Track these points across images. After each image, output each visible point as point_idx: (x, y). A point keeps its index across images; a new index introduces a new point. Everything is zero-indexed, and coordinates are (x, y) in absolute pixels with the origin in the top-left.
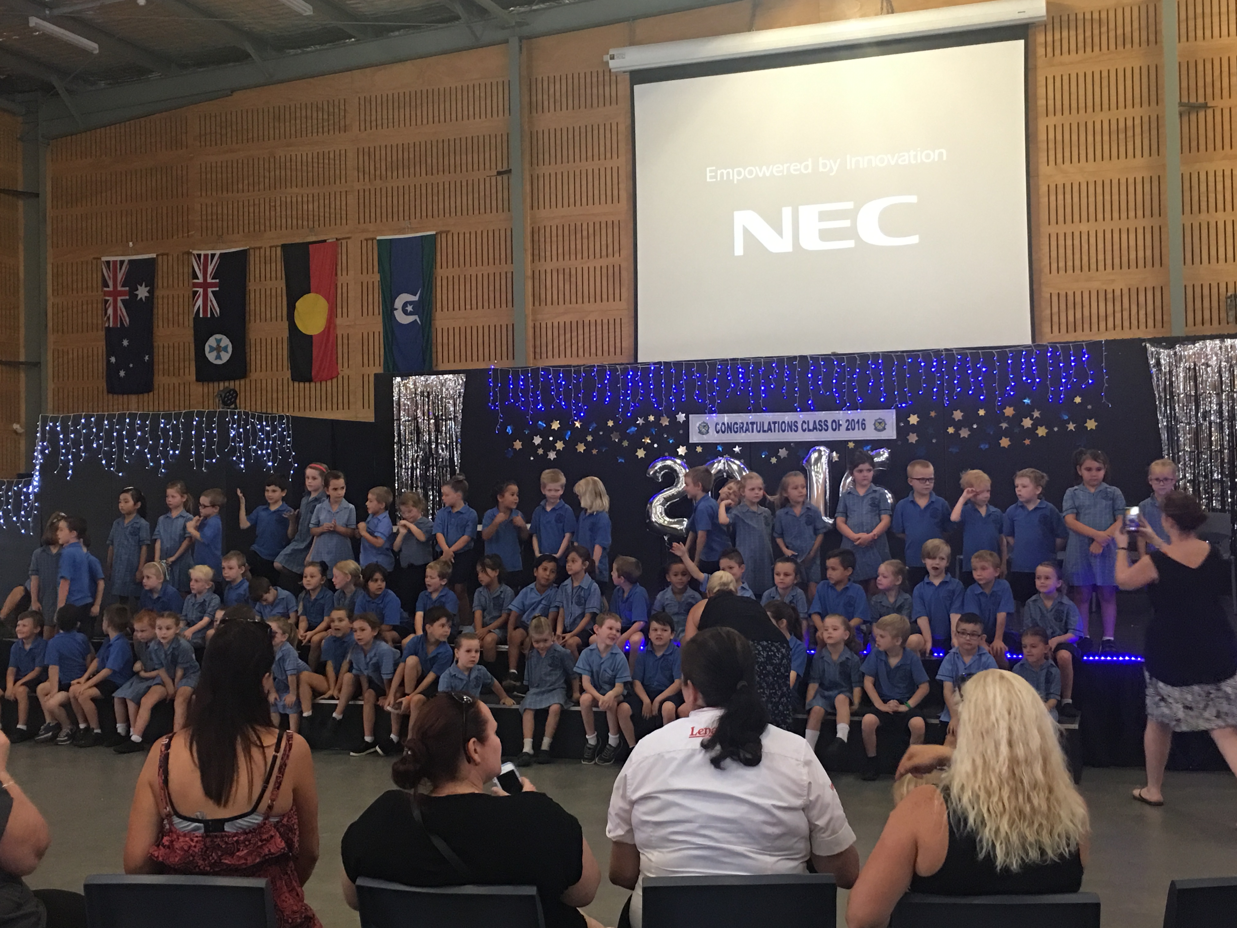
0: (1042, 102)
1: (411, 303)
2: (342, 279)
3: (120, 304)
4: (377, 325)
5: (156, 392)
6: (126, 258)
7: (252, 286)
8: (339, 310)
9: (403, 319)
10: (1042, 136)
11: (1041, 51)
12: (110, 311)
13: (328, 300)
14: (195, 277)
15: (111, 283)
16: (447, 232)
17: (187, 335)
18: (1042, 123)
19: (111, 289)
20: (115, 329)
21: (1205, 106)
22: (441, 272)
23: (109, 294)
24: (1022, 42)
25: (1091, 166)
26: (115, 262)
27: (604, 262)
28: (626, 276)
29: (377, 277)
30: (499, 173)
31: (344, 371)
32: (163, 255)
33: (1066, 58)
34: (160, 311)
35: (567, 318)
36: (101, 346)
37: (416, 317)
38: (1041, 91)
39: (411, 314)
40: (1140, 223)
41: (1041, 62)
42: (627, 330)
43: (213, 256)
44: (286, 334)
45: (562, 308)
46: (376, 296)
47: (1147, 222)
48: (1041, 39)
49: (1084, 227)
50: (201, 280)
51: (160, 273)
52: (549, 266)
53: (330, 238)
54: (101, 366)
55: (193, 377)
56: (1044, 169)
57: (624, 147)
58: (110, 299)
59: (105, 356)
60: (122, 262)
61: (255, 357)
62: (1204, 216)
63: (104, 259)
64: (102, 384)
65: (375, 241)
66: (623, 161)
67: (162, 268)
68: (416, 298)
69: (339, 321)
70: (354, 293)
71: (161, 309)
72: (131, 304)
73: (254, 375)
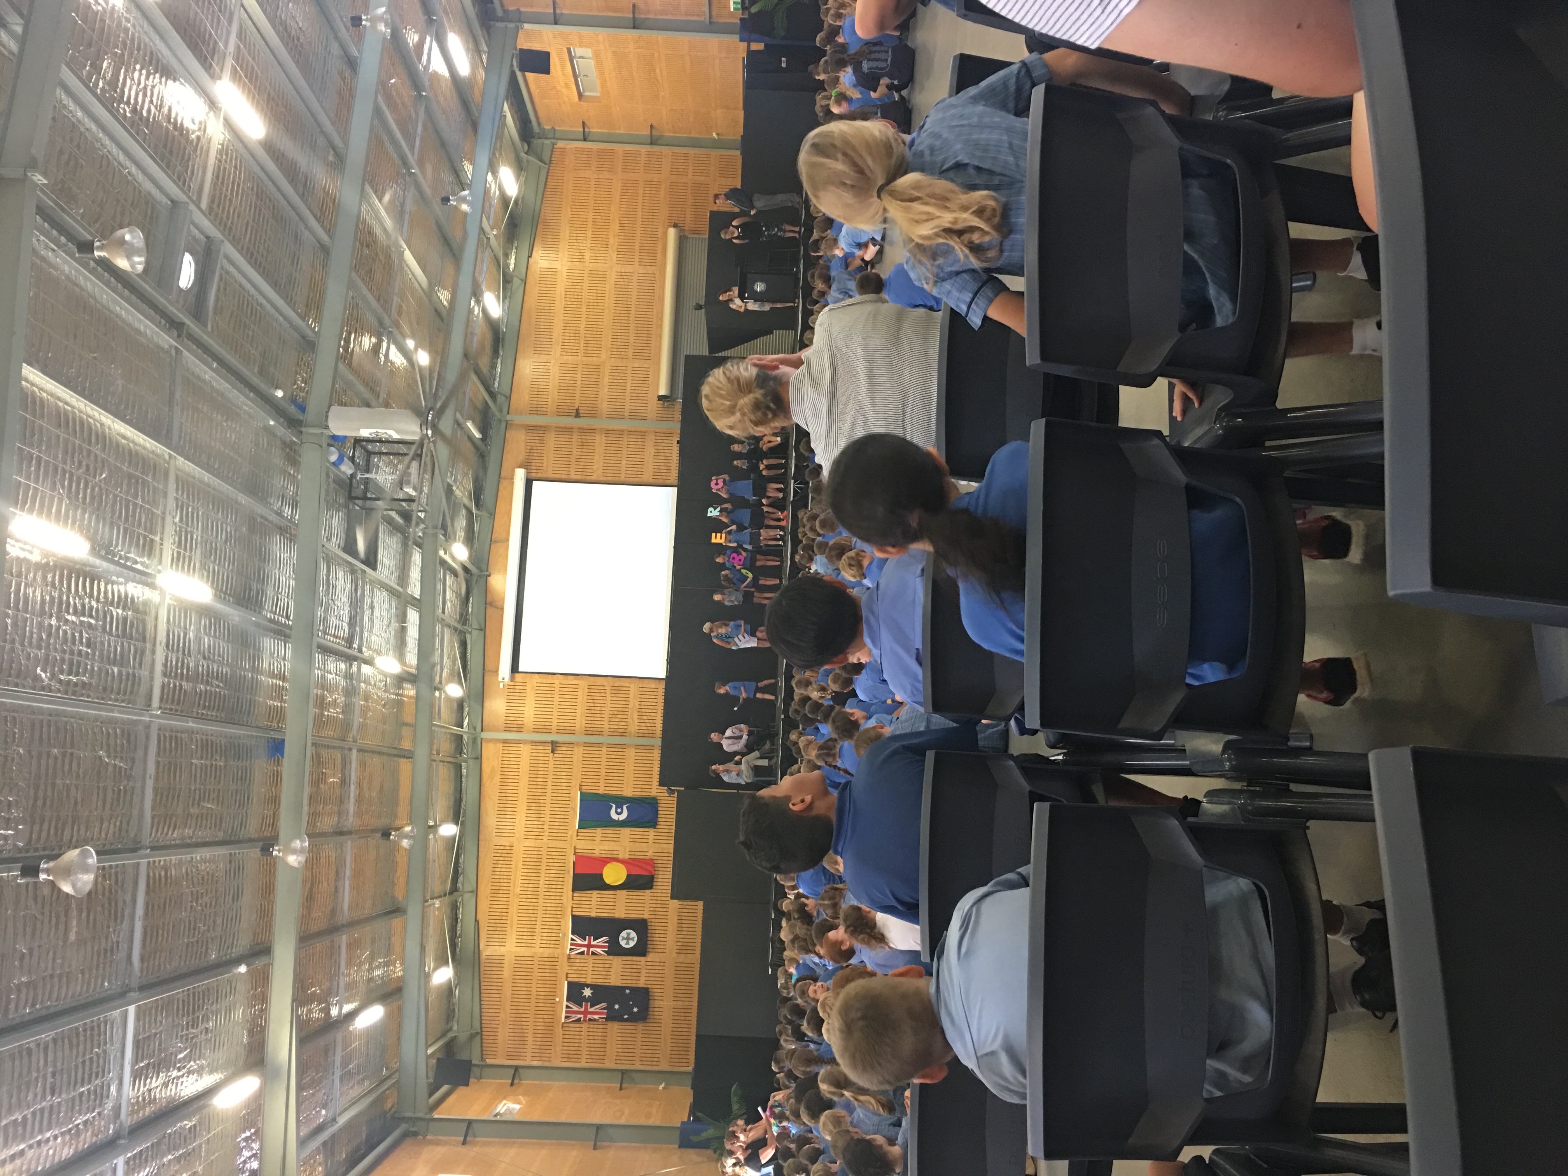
0: (563, 476)
1: (616, 809)
2: (597, 853)
3: (592, 1010)
4: (626, 832)
5: (649, 986)
6: (565, 1003)
7: (593, 914)
8: (615, 856)
9: (624, 816)
10: (579, 477)
11: (539, 475)
12: (596, 1017)
13: (608, 863)
14: (582, 953)
15: (579, 1016)
16: (581, 785)
17: (617, 962)
18: (573, 477)
19: (582, 1016)
20: (607, 1014)
21: (577, 410)
22: (601, 791)
23: (585, 1017)
24: (534, 483)
25: (596, 457)
26: (567, 1012)
27: (608, 695)
28: (618, 683)
29: (599, 831)
30: (553, 752)
31: (650, 855)
32: (567, 977)
33: (545, 465)
34: (600, 981)
35: (636, 717)
36: (615, 1026)
37: (625, 807)
38: (558, 476)
39: (622, 809)
40: (625, 439)
41: (544, 476)
42: (646, 684)
43: (572, 939)
44: (624, 893)
45: (629, 720)
46: (610, 831)
47: (625, 437)
48: (533, 475)
49: (624, 462)
50: (585, 949)
51: (577, 980)
52: (606, 726)
53: (572, 858)
54: (629, 1027)
55: (642, 959)
56: (594, 478)
57: (550, 679)
58: (589, 1016)
59: (624, 1023)
60: (567, 1007)
61: (635, 915)
62: (626, 414)
63: (563, 1021)
64: (640, 1026)
65: (580, 830)
66: (557, 680)
67: (574, 978)
68: (614, 806)
69: (621, 857)
70: (607, 846)
71: (600, 982)
72: (594, 1001)
73: (646, 916)
